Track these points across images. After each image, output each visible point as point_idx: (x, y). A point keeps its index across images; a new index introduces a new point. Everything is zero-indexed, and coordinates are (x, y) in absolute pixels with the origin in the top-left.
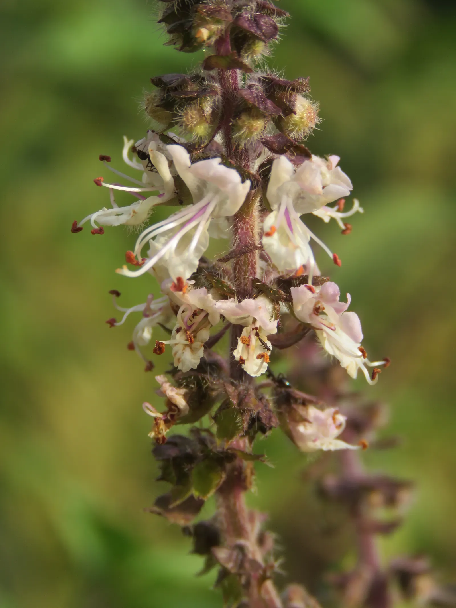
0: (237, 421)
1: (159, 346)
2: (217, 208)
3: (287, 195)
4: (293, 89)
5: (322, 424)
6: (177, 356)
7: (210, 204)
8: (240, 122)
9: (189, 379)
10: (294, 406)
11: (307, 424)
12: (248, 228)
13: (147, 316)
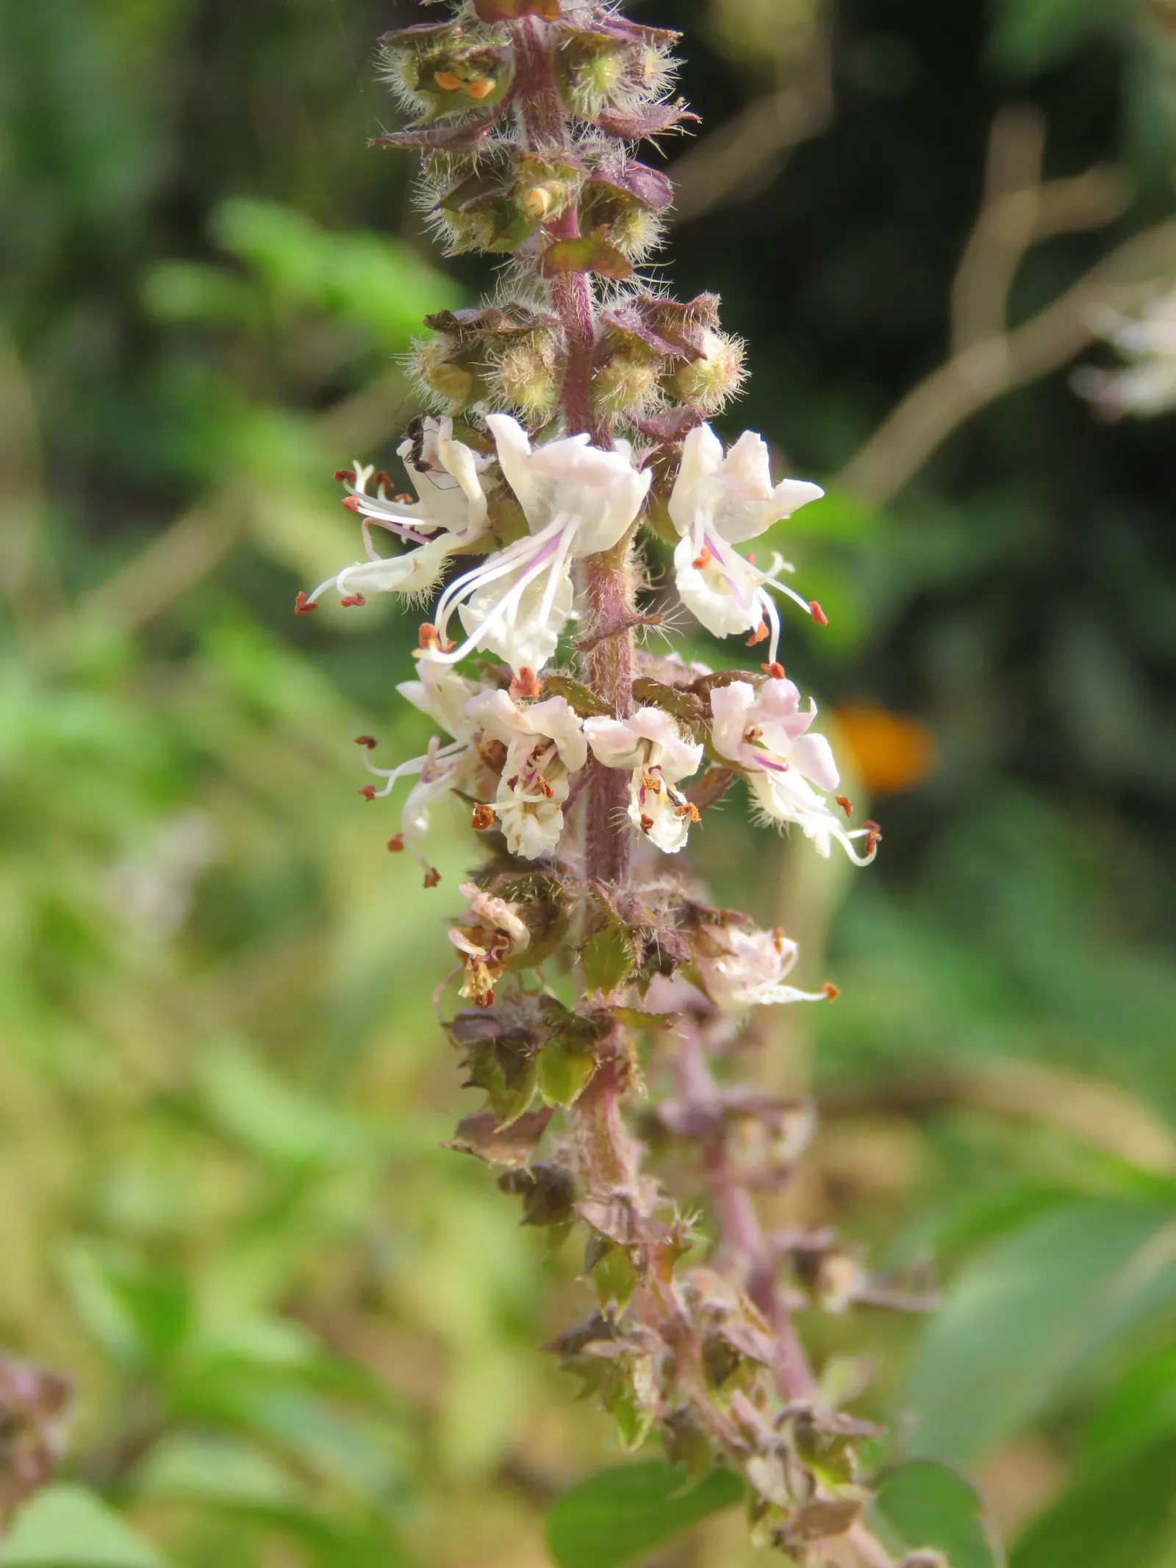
0: (625, 951)
1: (481, 812)
2: (579, 537)
3: (703, 509)
4: (696, 317)
5: (756, 959)
6: (515, 831)
7: (565, 531)
8: (610, 374)
9: (524, 883)
10: (705, 927)
11: (729, 958)
12: (617, 590)
13: (427, 780)
